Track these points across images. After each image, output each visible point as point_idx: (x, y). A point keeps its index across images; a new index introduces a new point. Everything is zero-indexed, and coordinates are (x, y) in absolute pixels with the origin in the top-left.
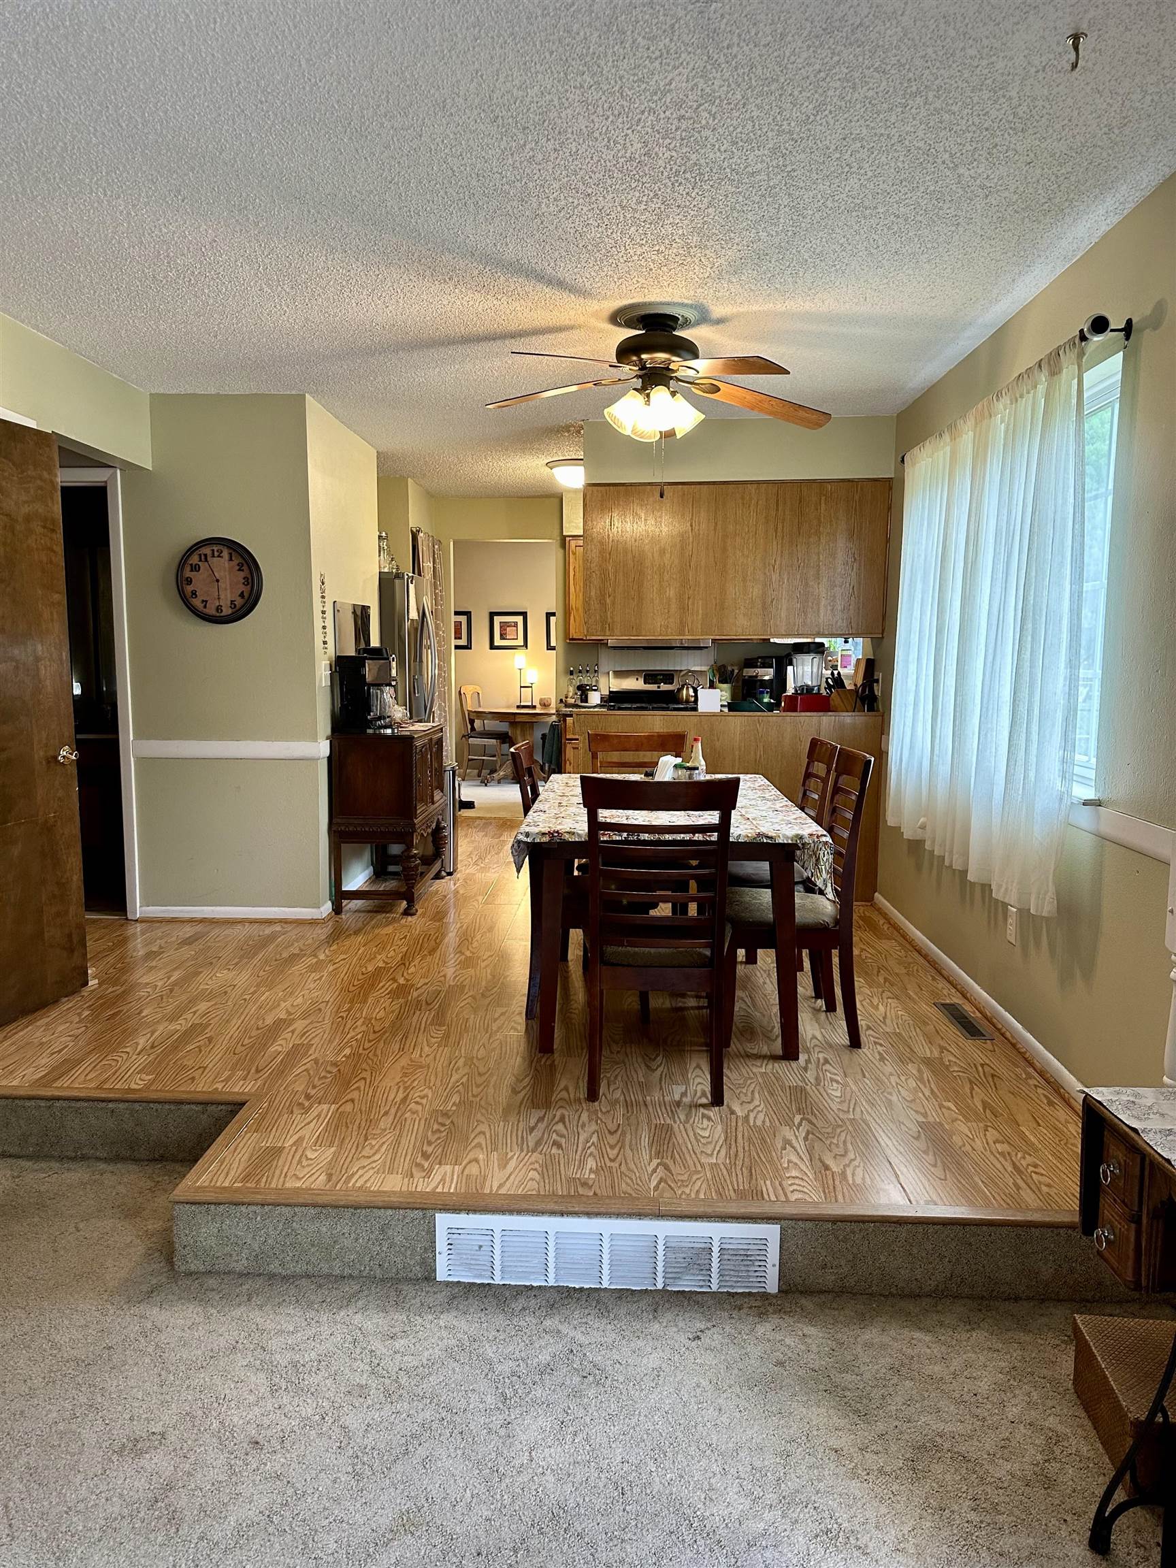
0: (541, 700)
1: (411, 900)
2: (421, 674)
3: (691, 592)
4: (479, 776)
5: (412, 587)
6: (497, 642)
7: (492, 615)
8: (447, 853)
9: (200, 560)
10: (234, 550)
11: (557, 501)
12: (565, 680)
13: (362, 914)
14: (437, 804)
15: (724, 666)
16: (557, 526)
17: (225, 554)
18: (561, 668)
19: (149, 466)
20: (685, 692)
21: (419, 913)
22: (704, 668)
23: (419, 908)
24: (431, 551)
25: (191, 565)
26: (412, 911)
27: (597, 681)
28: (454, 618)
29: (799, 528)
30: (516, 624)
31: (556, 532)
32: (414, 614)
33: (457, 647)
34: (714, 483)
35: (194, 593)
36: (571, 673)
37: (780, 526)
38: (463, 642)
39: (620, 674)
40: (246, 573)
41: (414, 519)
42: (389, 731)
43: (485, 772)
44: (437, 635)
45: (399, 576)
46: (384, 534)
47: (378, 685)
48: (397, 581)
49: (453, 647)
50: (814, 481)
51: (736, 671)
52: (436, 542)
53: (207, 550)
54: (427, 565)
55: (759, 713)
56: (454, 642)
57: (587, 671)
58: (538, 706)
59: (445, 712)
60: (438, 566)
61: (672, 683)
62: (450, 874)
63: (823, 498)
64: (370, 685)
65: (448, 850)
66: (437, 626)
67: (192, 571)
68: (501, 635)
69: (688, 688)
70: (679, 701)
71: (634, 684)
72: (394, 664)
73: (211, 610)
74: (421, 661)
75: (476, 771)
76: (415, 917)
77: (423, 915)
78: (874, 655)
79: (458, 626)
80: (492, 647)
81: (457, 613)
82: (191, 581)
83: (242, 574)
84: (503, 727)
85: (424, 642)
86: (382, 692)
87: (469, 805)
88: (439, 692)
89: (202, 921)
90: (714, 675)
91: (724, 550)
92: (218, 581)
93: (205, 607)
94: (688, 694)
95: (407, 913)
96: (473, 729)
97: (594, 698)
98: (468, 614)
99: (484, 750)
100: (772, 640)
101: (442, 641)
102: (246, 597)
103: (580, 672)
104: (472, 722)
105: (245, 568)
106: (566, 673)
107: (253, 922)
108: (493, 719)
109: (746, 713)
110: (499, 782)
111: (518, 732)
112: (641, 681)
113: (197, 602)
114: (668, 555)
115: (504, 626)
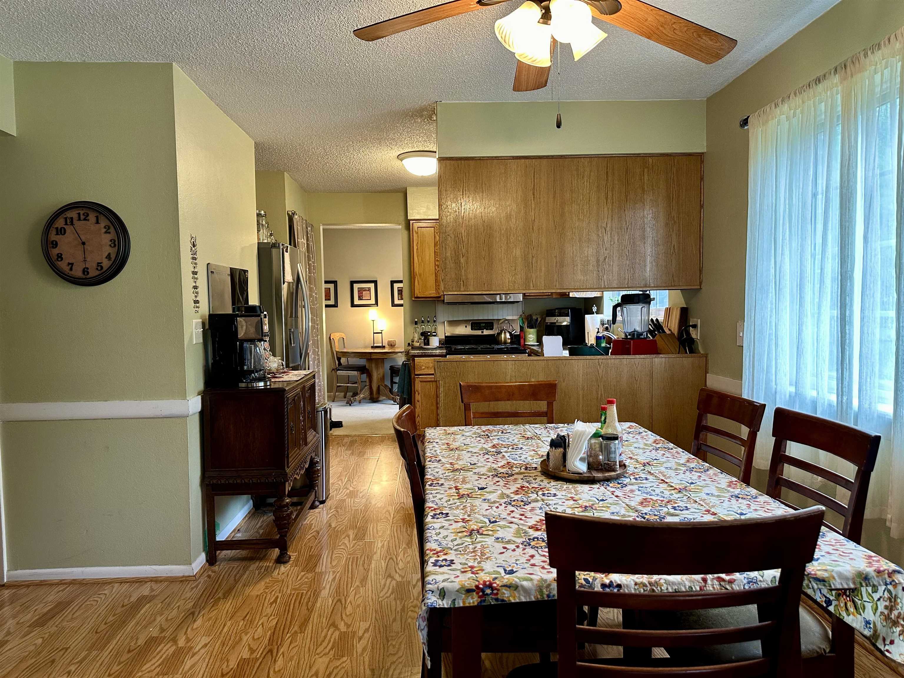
0: (389, 342)
1: (284, 548)
2: (297, 327)
3: (534, 252)
4: (345, 397)
5: (287, 255)
6: (357, 302)
7: (352, 283)
8: (320, 484)
9: (66, 224)
10: (100, 213)
11: (401, 195)
12: (411, 329)
13: (236, 564)
14: (310, 445)
15: (531, 316)
16: (402, 213)
17: (92, 217)
18: (408, 320)
19: (13, 131)
20: (503, 336)
21: (293, 558)
22: (515, 317)
23: (292, 554)
24: (305, 230)
25: (57, 228)
26: (285, 560)
27: (435, 329)
28: (324, 286)
29: (626, 196)
30: (369, 290)
31: (402, 218)
32: (289, 277)
33: (327, 306)
34: (552, 157)
35: (60, 257)
36: (416, 323)
37: (610, 194)
38: (332, 302)
39: (453, 323)
40: (113, 235)
41: (290, 205)
42: (261, 384)
43: (349, 394)
44: (311, 296)
45: (275, 245)
46: (262, 212)
47: (252, 341)
48: (274, 251)
49: (324, 306)
50: (638, 155)
51: (539, 319)
52: (309, 227)
53: (73, 214)
54: (302, 241)
55: (599, 357)
56: (324, 303)
57: (428, 322)
58: (387, 346)
59: (318, 355)
60: (311, 244)
61: (492, 329)
62: (323, 502)
63: (646, 170)
64: (242, 341)
65: (321, 481)
66: (311, 290)
67: (57, 234)
68: (359, 297)
69: (505, 333)
70: (498, 342)
71: (464, 330)
72: (266, 321)
73: (77, 272)
74: (297, 317)
75: (343, 394)
76: (288, 566)
77: (297, 560)
78: (686, 304)
79: (328, 291)
80: (353, 305)
81: (326, 282)
82: (56, 244)
83: (109, 237)
84: (362, 362)
85: (299, 303)
86: (256, 346)
87: (338, 425)
88: (313, 340)
89: (73, 582)
90: (523, 323)
91: (562, 215)
92: (84, 243)
93: (71, 269)
94: (505, 337)
95: (282, 560)
96: (340, 364)
97: (435, 342)
98: (335, 283)
99: (348, 379)
100: (571, 295)
101: (314, 301)
102: (113, 259)
103: (423, 322)
104: (339, 359)
105: (112, 230)
106: (412, 323)
107: (122, 581)
108: (354, 357)
109: (588, 357)
110: (360, 402)
111: (373, 365)
112: (469, 328)
113: (63, 265)
114: (514, 220)
115: (360, 290)
